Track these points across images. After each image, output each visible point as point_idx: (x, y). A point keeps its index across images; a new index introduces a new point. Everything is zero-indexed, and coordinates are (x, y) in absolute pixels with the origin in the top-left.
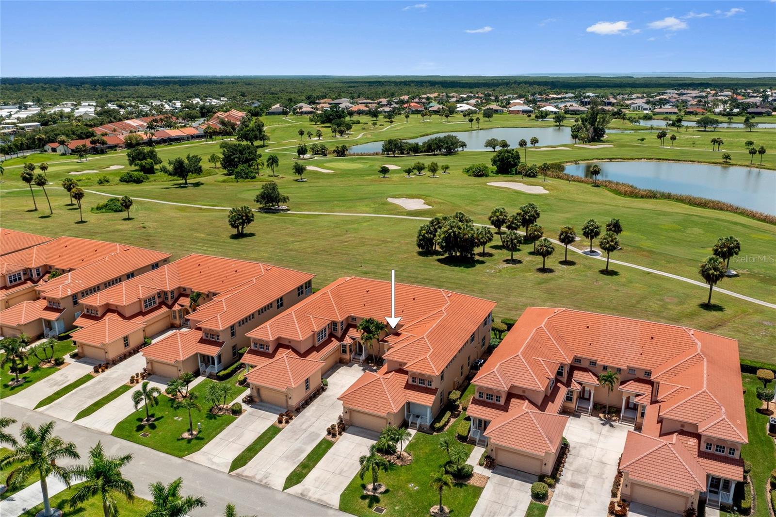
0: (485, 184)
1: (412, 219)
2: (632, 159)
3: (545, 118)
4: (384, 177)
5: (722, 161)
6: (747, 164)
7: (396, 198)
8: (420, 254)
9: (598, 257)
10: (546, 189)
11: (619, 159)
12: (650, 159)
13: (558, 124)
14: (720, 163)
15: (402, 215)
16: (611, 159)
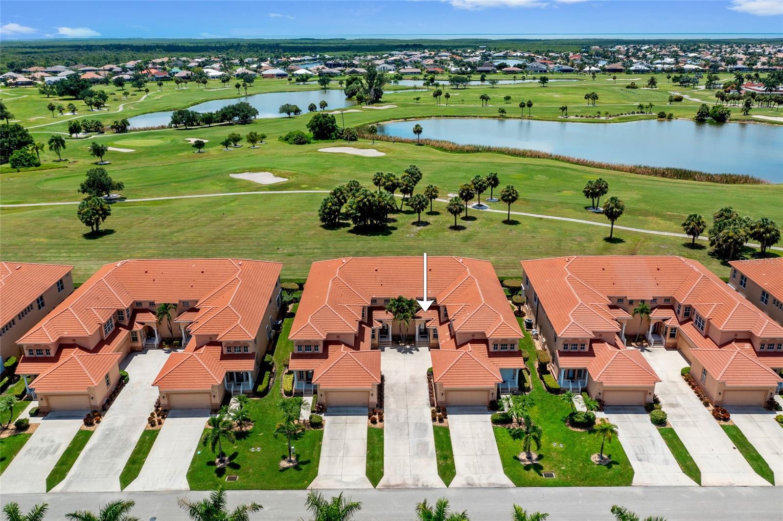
0: (316, 150)
1: (279, 194)
2: (424, 117)
3: (306, 81)
4: (199, 152)
5: (498, 114)
6: (519, 116)
7: (237, 173)
8: (325, 227)
9: (488, 210)
10: (381, 152)
11: (412, 118)
12: (438, 116)
13: (324, 87)
14: (498, 117)
15: (264, 191)
16: (405, 119)
